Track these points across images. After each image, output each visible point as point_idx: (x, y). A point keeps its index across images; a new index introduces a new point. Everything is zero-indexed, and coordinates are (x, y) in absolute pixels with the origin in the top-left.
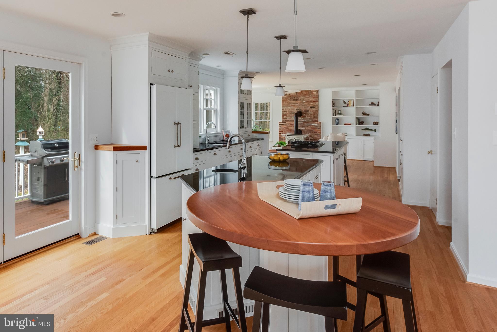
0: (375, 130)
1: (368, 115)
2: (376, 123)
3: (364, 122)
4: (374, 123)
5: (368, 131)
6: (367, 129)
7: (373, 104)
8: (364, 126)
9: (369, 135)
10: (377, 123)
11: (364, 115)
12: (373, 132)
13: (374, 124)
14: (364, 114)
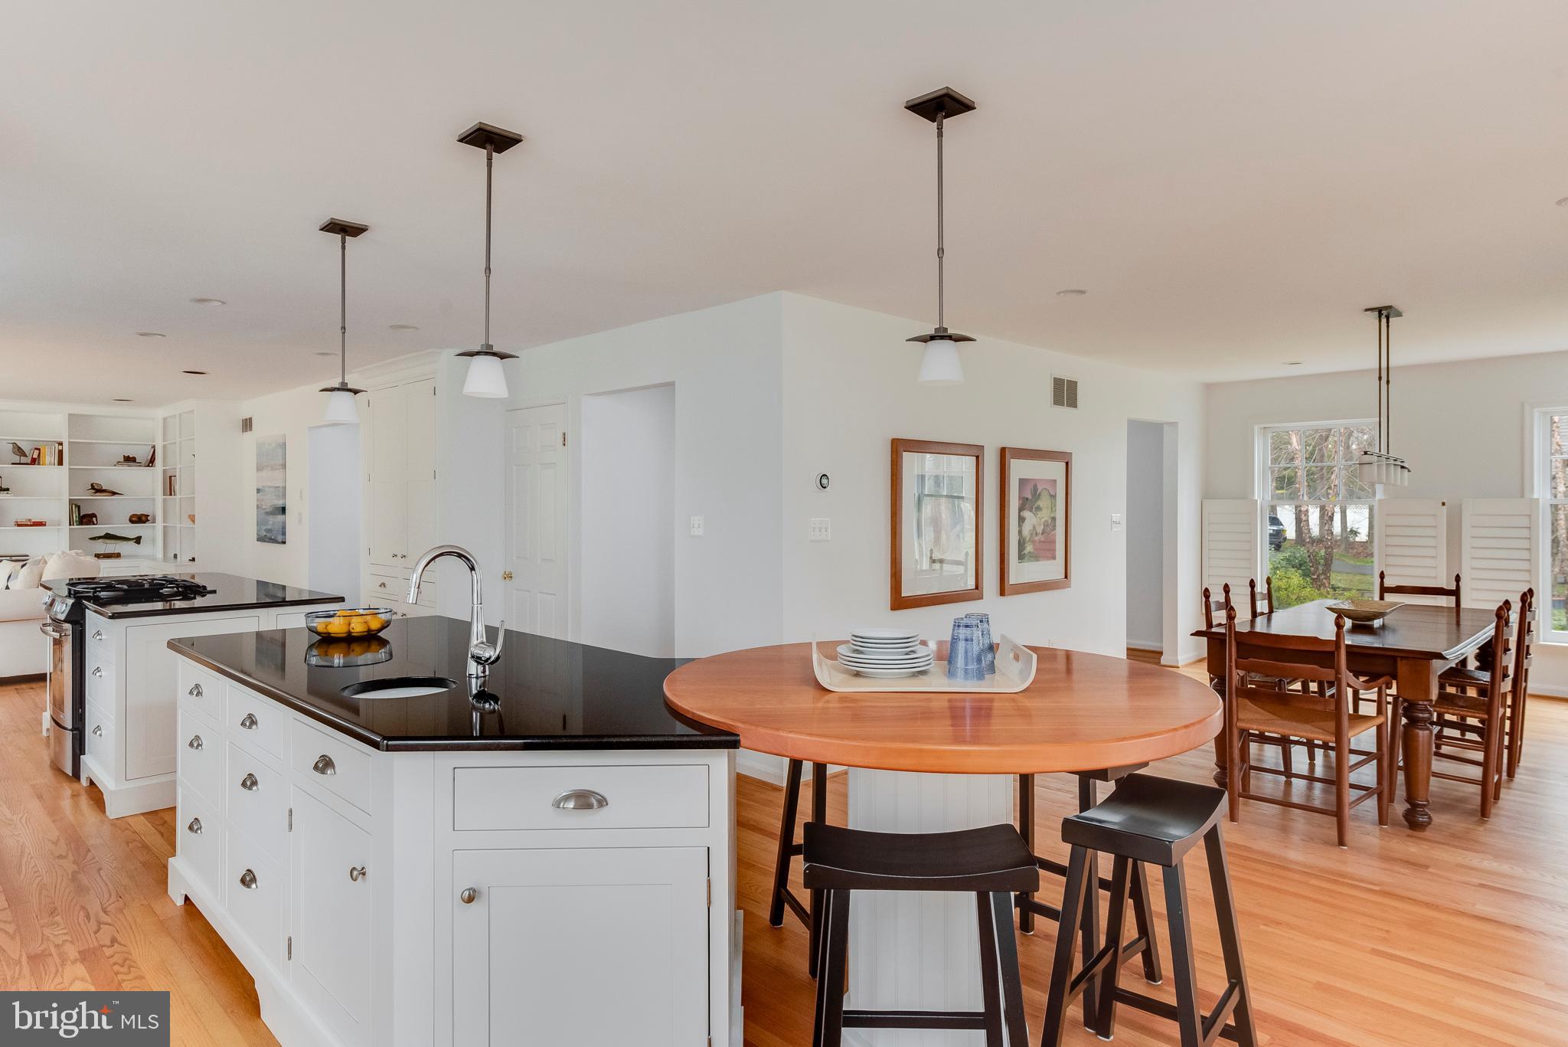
0: (138, 540)
1: (114, 493)
2: (139, 519)
3: (95, 516)
4: (133, 519)
5: (113, 541)
6: (108, 537)
7: (129, 460)
8: (100, 529)
9: (118, 556)
10: (144, 518)
11: (98, 494)
12: (132, 544)
13: (132, 521)
14: (97, 490)
